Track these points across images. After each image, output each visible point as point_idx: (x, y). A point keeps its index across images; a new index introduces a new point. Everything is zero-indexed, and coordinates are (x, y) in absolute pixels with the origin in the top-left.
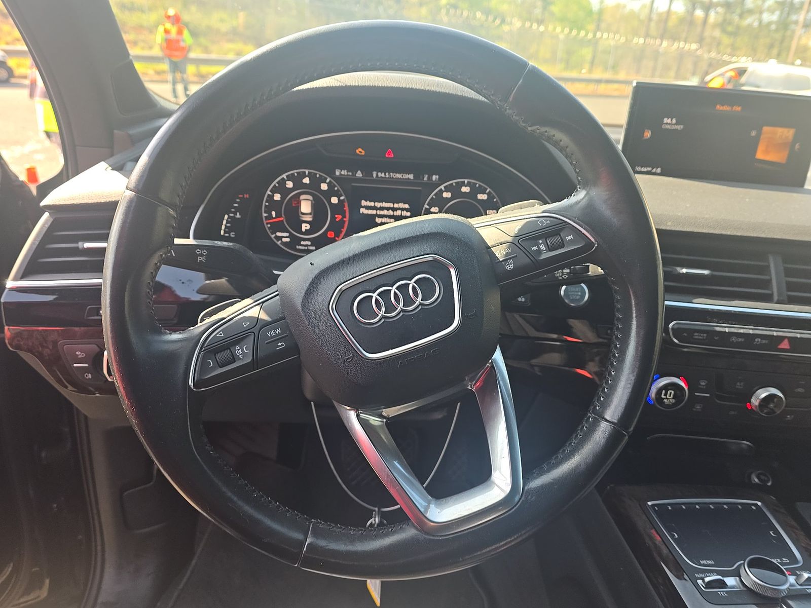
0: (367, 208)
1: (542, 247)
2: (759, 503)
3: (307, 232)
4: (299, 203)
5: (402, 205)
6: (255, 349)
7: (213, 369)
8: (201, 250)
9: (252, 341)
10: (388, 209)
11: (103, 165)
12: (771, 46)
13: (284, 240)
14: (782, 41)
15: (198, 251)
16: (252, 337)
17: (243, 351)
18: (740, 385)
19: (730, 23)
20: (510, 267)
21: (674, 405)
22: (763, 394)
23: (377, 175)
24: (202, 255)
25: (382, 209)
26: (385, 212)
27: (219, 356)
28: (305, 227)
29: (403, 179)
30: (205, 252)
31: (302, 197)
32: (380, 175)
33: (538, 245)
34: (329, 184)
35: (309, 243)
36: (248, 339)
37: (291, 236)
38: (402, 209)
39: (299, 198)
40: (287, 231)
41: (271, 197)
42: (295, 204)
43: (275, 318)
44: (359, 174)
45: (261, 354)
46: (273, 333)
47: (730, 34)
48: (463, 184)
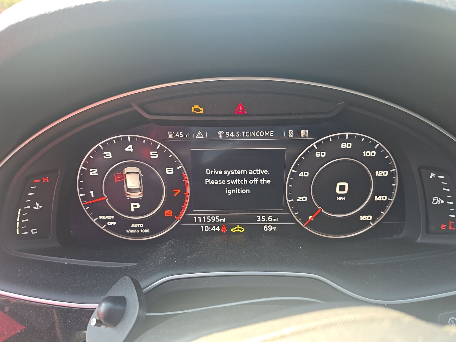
0: (214, 177)
3: (137, 213)
4: (123, 178)
5: (259, 171)
10: (241, 177)
13: (110, 224)
23: (224, 136)
25: (233, 177)
26: (237, 181)
28: (134, 207)
29: (260, 137)
31: (127, 170)
32: (228, 134)
34: (160, 151)
35: (141, 225)
37: (117, 218)
38: (260, 176)
39: (123, 172)
40: (111, 213)
41: (85, 173)
42: (118, 179)
44: (200, 136)
48: (343, 139)
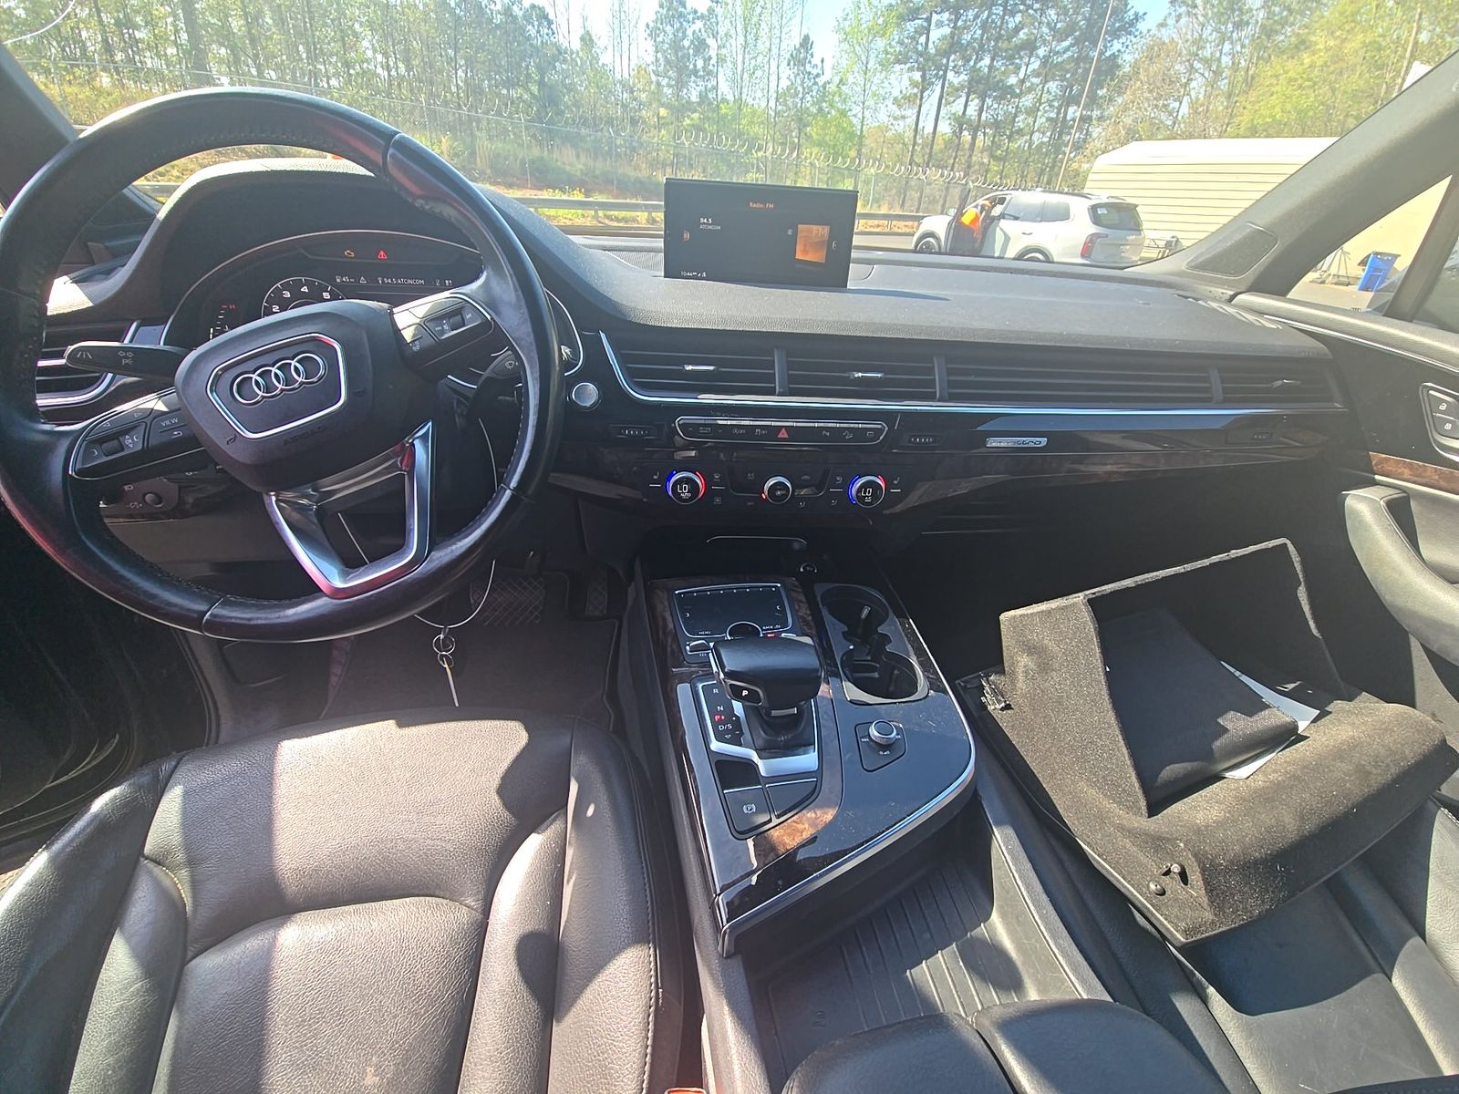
1: (446, 327)
2: (779, 585)
6: (146, 438)
7: (97, 457)
8: (126, 352)
9: (143, 431)
11: (65, 278)
12: (1042, 172)
14: (1053, 167)
15: (121, 354)
16: (144, 426)
17: (133, 440)
18: (751, 476)
19: (999, 147)
20: (416, 348)
21: (690, 499)
22: (771, 482)
23: (383, 282)
24: (126, 357)
27: (105, 445)
30: (130, 354)
32: (386, 280)
33: (442, 325)
34: (331, 293)
36: (139, 428)
41: (268, 309)
43: (173, 408)
44: (363, 282)
45: (153, 442)
46: (168, 422)
47: (997, 159)
